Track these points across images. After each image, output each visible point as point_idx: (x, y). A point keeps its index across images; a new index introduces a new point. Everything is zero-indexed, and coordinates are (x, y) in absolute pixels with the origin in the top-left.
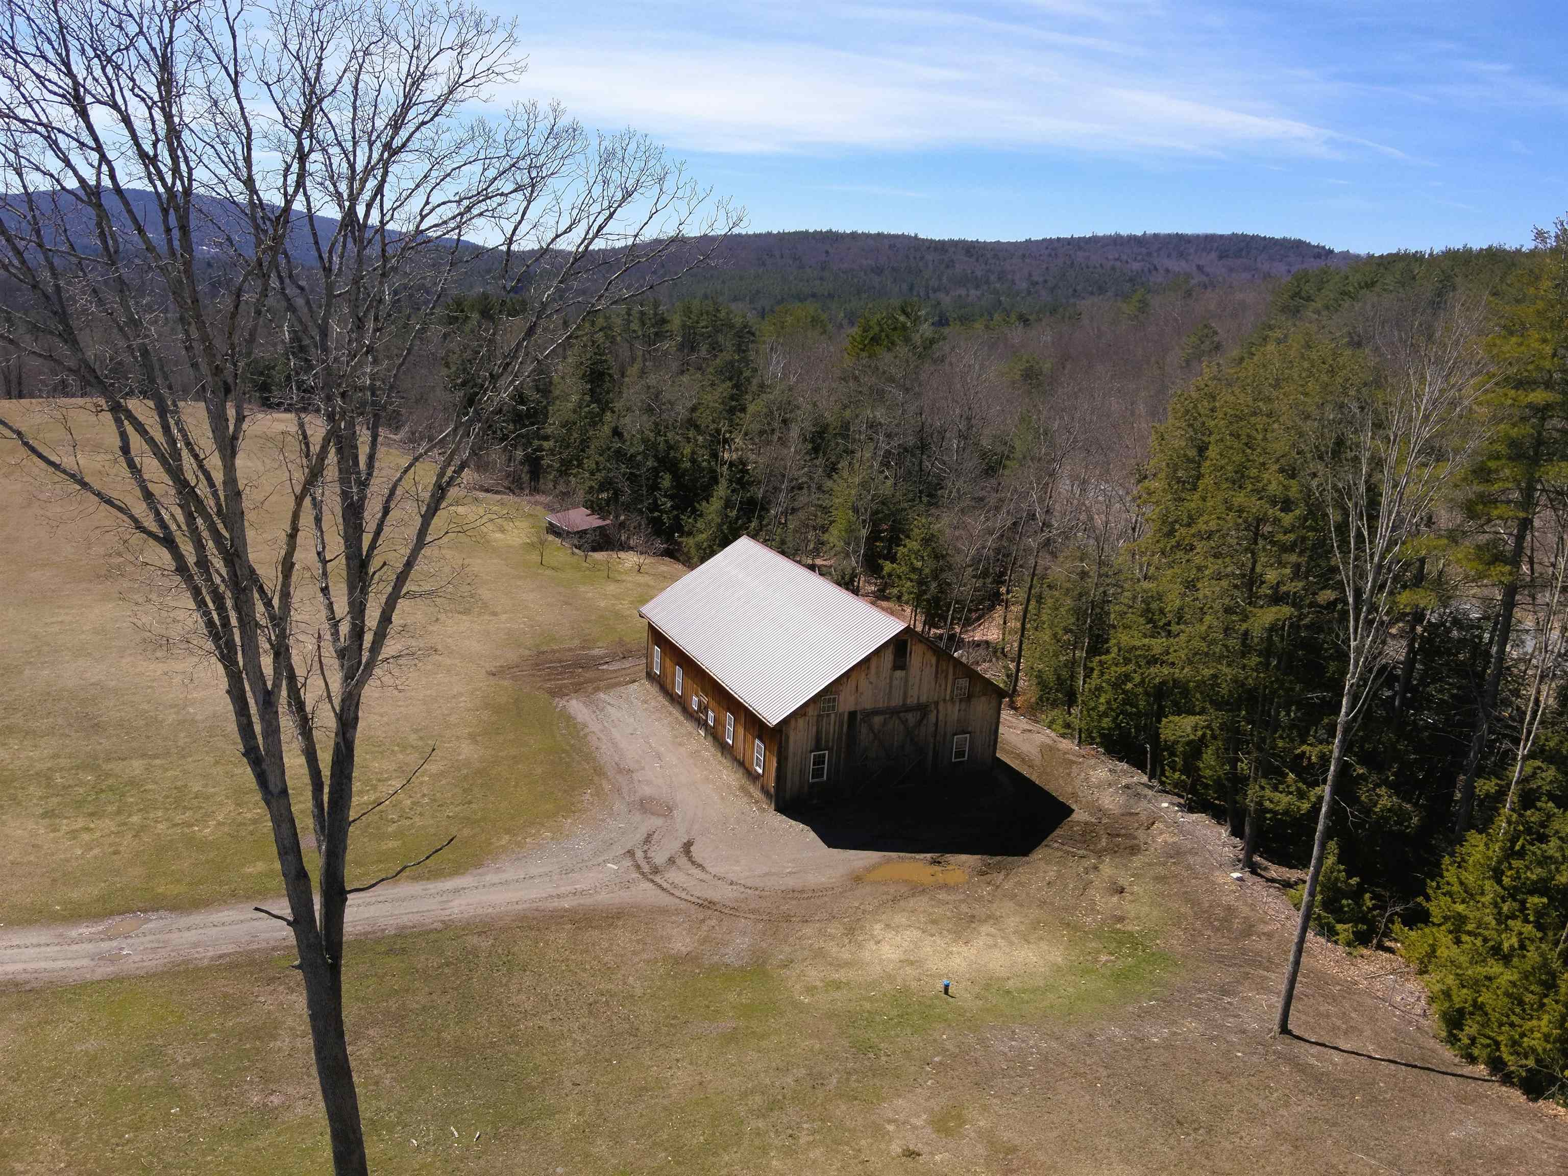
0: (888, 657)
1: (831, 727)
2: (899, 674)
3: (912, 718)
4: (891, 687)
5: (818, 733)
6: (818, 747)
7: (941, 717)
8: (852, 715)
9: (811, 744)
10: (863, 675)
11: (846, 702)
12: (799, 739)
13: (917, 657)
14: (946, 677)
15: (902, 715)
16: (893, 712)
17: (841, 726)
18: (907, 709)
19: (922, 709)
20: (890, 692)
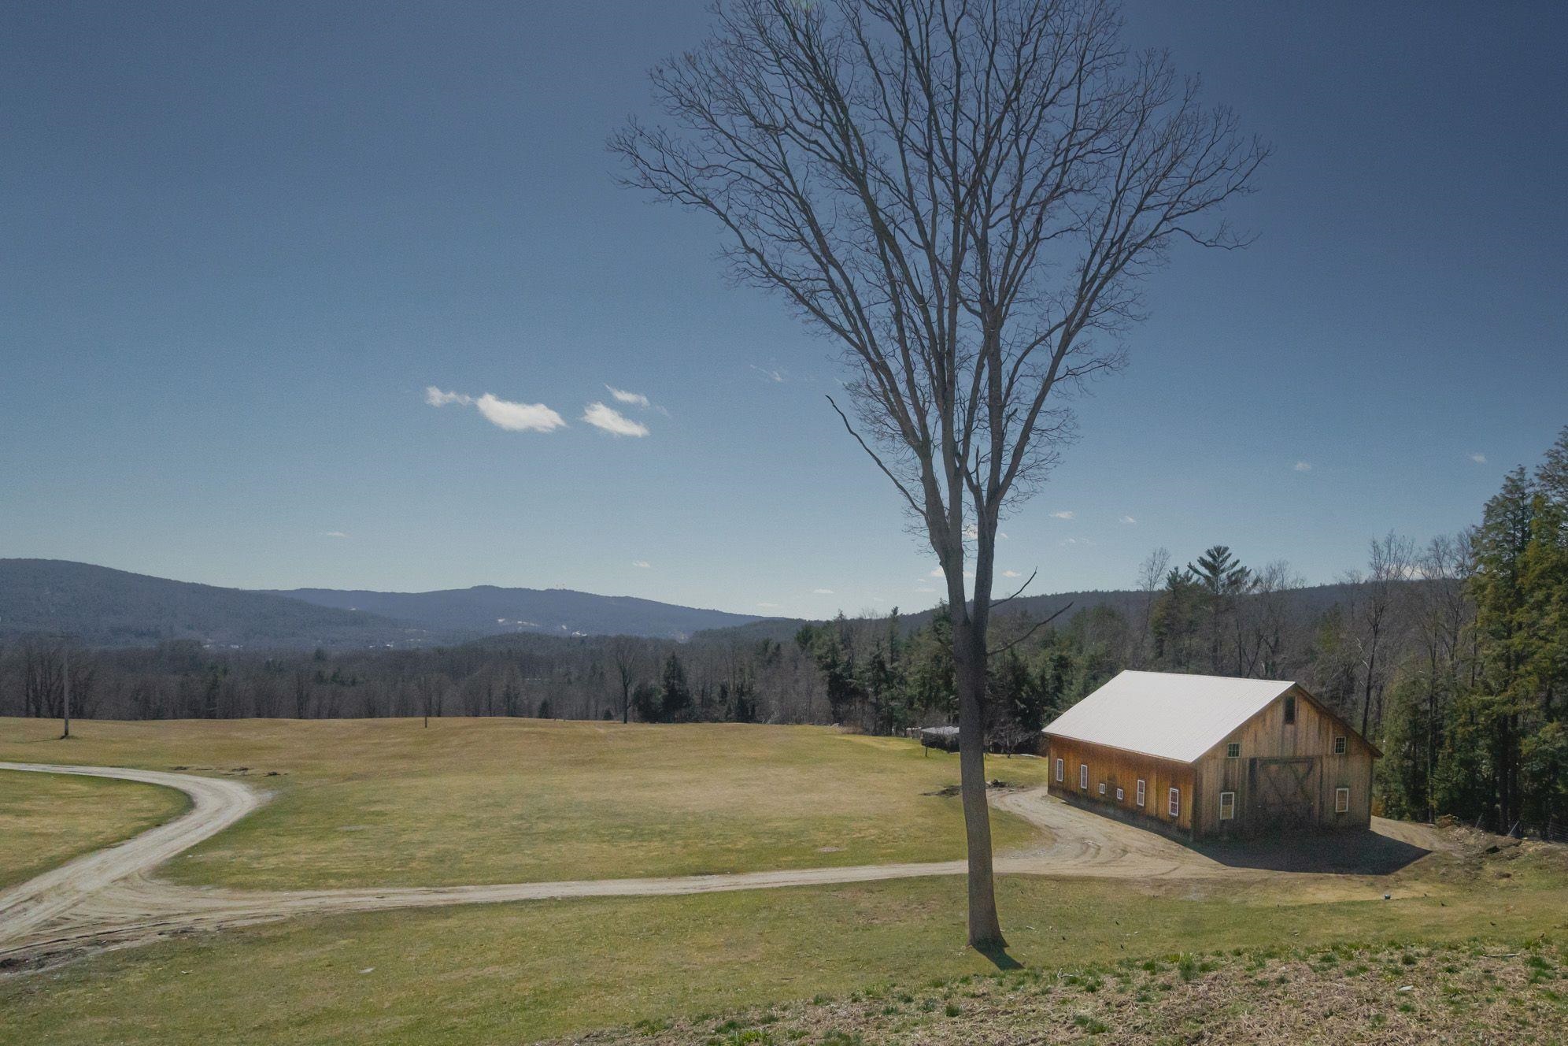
0: (1280, 711)
1: (1237, 769)
2: (1289, 727)
3: (1301, 769)
4: (1283, 738)
5: (1226, 774)
6: (1225, 788)
7: (1325, 770)
8: (1253, 761)
9: (1219, 784)
10: (1260, 725)
11: (1247, 750)
12: (1211, 780)
13: (1304, 712)
14: (1327, 733)
15: (1292, 765)
16: (1288, 762)
17: (1244, 769)
18: (1296, 760)
19: (1310, 761)
20: (1283, 743)
